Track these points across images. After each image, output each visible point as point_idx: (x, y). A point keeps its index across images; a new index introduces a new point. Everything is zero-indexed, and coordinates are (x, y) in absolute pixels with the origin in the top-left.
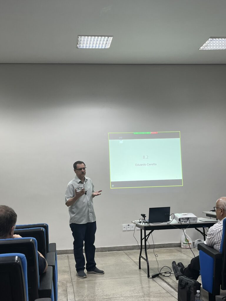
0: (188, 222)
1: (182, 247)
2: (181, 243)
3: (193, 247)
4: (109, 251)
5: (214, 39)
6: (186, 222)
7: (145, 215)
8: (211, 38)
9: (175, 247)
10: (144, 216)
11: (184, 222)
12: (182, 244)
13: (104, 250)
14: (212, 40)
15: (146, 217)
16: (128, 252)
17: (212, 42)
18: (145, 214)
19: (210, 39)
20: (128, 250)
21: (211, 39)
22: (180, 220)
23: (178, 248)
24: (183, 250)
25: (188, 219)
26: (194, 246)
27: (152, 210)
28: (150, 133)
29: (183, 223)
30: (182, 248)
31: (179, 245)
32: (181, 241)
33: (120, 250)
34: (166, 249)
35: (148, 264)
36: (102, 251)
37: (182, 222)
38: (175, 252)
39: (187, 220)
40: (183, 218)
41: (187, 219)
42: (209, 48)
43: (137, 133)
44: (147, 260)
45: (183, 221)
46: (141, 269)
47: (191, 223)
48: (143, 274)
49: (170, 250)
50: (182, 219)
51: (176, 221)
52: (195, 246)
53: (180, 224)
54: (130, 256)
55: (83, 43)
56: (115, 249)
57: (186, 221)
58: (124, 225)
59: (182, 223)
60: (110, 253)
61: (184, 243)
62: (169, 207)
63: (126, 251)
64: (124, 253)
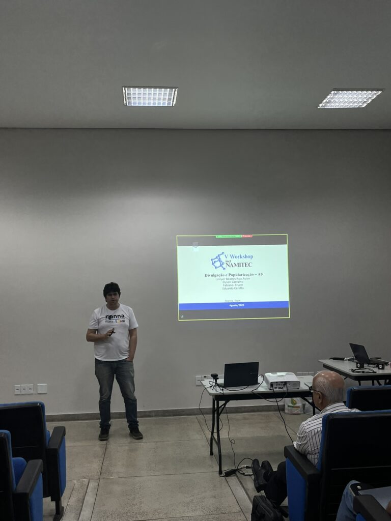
0: (285, 389)
5: (341, 92)
6: (282, 388)
7: (217, 376)
8: (335, 90)
10: (215, 377)
11: (279, 388)
13: (167, 414)
14: (336, 94)
17: (336, 97)
18: (217, 374)
19: (333, 92)
21: (336, 92)
22: (272, 384)
23: (280, 413)
24: (286, 417)
25: (285, 383)
27: (229, 368)
28: (241, 237)
29: (277, 390)
30: (285, 413)
31: (282, 409)
32: (285, 402)
33: (191, 415)
35: (220, 452)
37: (276, 388)
38: (274, 421)
39: (284, 385)
40: (277, 382)
41: (283, 383)
43: (220, 236)
44: (219, 443)
45: (278, 387)
46: (213, 455)
47: (289, 391)
50: (276, 384)
51: (266, 386)
53: (271, 391)
54: (203, 427)
55: (134, 98)
57: (282, 386)
59: (275, 390)
60: (176, 419)
61: (289, 406)
62: (258, 363)
63: (200, 417)
64: (196, 420)
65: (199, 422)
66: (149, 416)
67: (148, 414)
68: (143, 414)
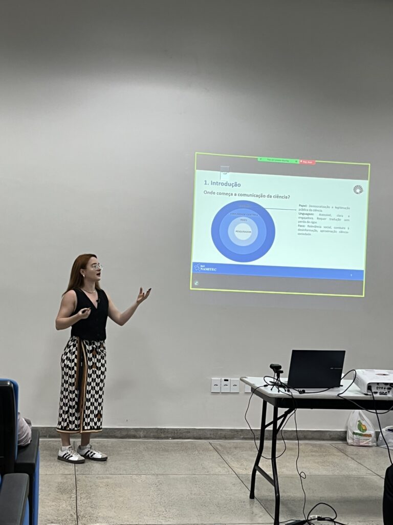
0: (390, 396)
1: (349, 441)
2: (346, 432)
3: (375, 444)
6: (385, 394)
7: (280, 367)
9: (332, 439)
10: (277, 369)
11: (381, 393)
12: (350, 434)
13: (163, 435)
15: (282, 372)
16: (221, 445)
18: (280, 364)
20: (220, 438)
22: (369, 387)
23: (340, 444)
24: (350, 449)
25: (391, 386)
26: (377, 440)
27: (297, 356)
28: (298, 163)
29: (377, 396)
30: (347, 444)
31: (343, 437)
32: (347, 427)
33: (200, 438)
34: (311, 445)
35: (277, 491)
36: (158, 438)
37: (376, 393)
38: (334, 455)
39: (389, 389)
40: (378, 384)
41: (388, 386)
43: (265, 159)
44: (274, 481)
45: (379, 391)
46: (255, 500)
48: (261, 514)
49: (321, 446)
50: (377, 386)
51: (359, 389)
52: (379, 442)
53: (369, 398)
54: (226, 457)
57: (386, 391)
58: (216, 379)
59: (374, 395)
60: (177, 443)
61: (354, 433)
62: (344, 352)
63: (215, 442)
64: (210, 446)
65: (216, 449)
66: (135, 437)
67: (133, 433)
68: (124, 433)
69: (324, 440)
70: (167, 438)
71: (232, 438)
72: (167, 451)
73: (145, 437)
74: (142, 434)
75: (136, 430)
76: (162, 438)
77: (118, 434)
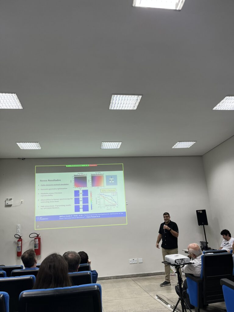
4: (121, 278)
5: (181, 142)
8: (179, 142)
17: (179, 144)
20: (134, 277)
36: (117, 279)
42: (177, 147)
54: (136, 282)
55: (104, 146)
56: (125, 277)
58: (131, 260)
60: (122, 280)
63: (133, 278)
64: (131, 280)
65: (133, 280)
66: (110, 279)
67: (110, 278)
68: (107, 278)
69: (162, 275)
70: (119, 278)
71: (137, 277)
72: (119, 282)
73: (113, 279)
74: (112, 278)
75: (111, 277)
76: (118, 279)
77: (106, 278)
